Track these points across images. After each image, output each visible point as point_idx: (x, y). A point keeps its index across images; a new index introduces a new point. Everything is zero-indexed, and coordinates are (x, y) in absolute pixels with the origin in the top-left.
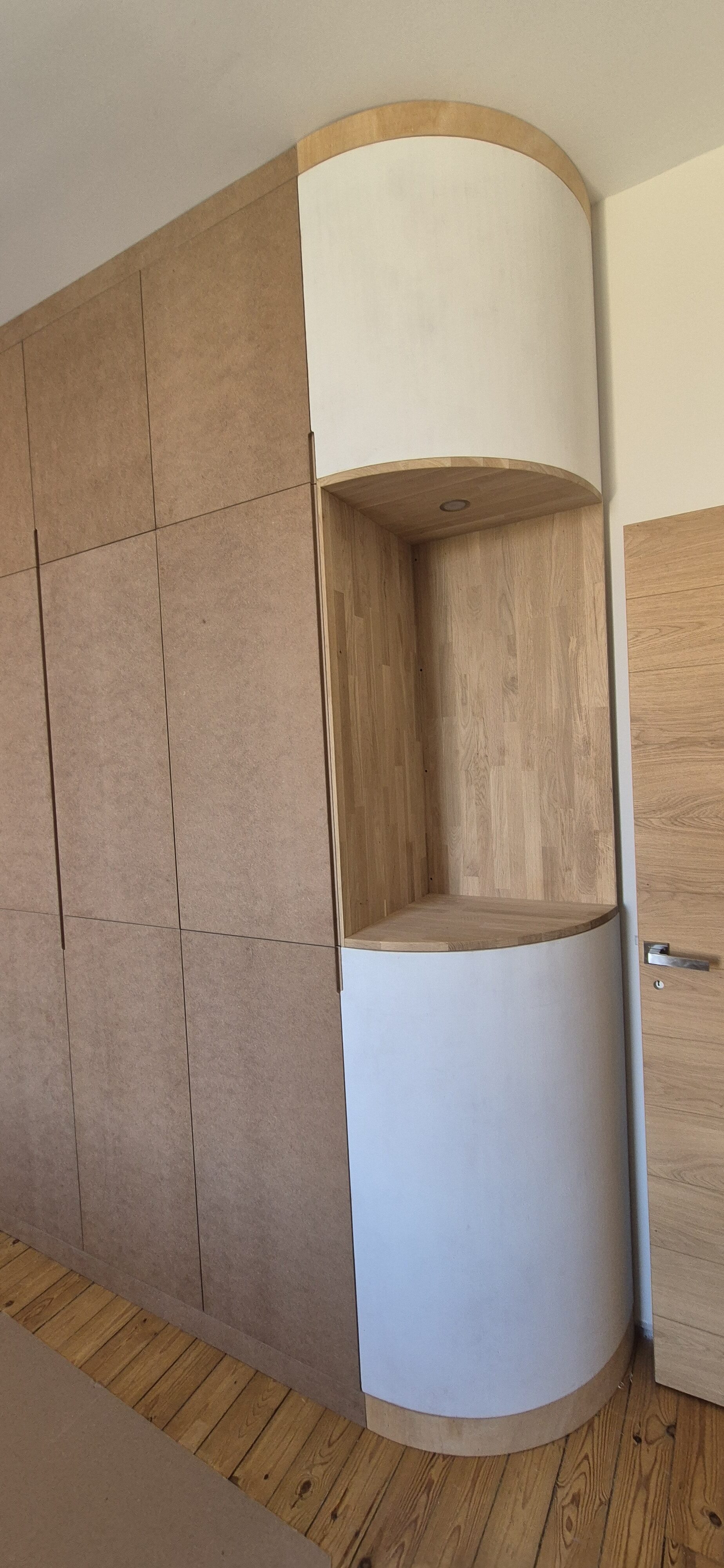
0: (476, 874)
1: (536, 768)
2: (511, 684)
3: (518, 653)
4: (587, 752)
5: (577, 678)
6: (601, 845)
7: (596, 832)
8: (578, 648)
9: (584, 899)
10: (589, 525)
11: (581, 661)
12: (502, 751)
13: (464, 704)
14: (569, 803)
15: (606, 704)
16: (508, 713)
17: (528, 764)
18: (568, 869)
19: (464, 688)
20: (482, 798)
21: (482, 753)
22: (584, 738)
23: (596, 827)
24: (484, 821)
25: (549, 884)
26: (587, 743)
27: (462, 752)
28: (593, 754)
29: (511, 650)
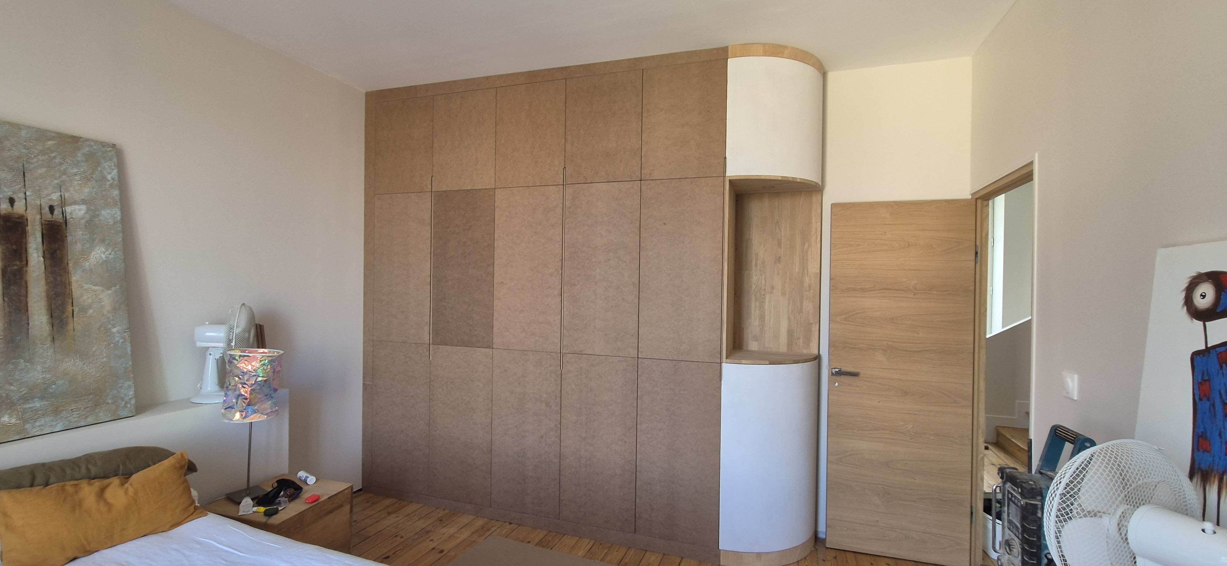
0: (757, 340)
1: (787, 296)
2: (778, 260)
3: (782, 247)
4: (809, 291)
5: (807, 260)
6: (813, 329)
7: (811, 324)
8: (808, 248)
9: (805, 351)
10: (815, 199)
11: (809, 252)
12: (772, 288)
13: (756, 266)
14: (801, 311)
15: (819, 271)
16: (776, 271)
17: (784, 294)
18: (799, 339)
19: (757, 259)
20: (761, 307)
21: (763, 288)
22: (809, 285)
23: (811, 322)
24: (762, 317)
25: (790, 345)
26: (810, 286)
27: (754, 287)
28: (812, 292)
29: (779, 245)
